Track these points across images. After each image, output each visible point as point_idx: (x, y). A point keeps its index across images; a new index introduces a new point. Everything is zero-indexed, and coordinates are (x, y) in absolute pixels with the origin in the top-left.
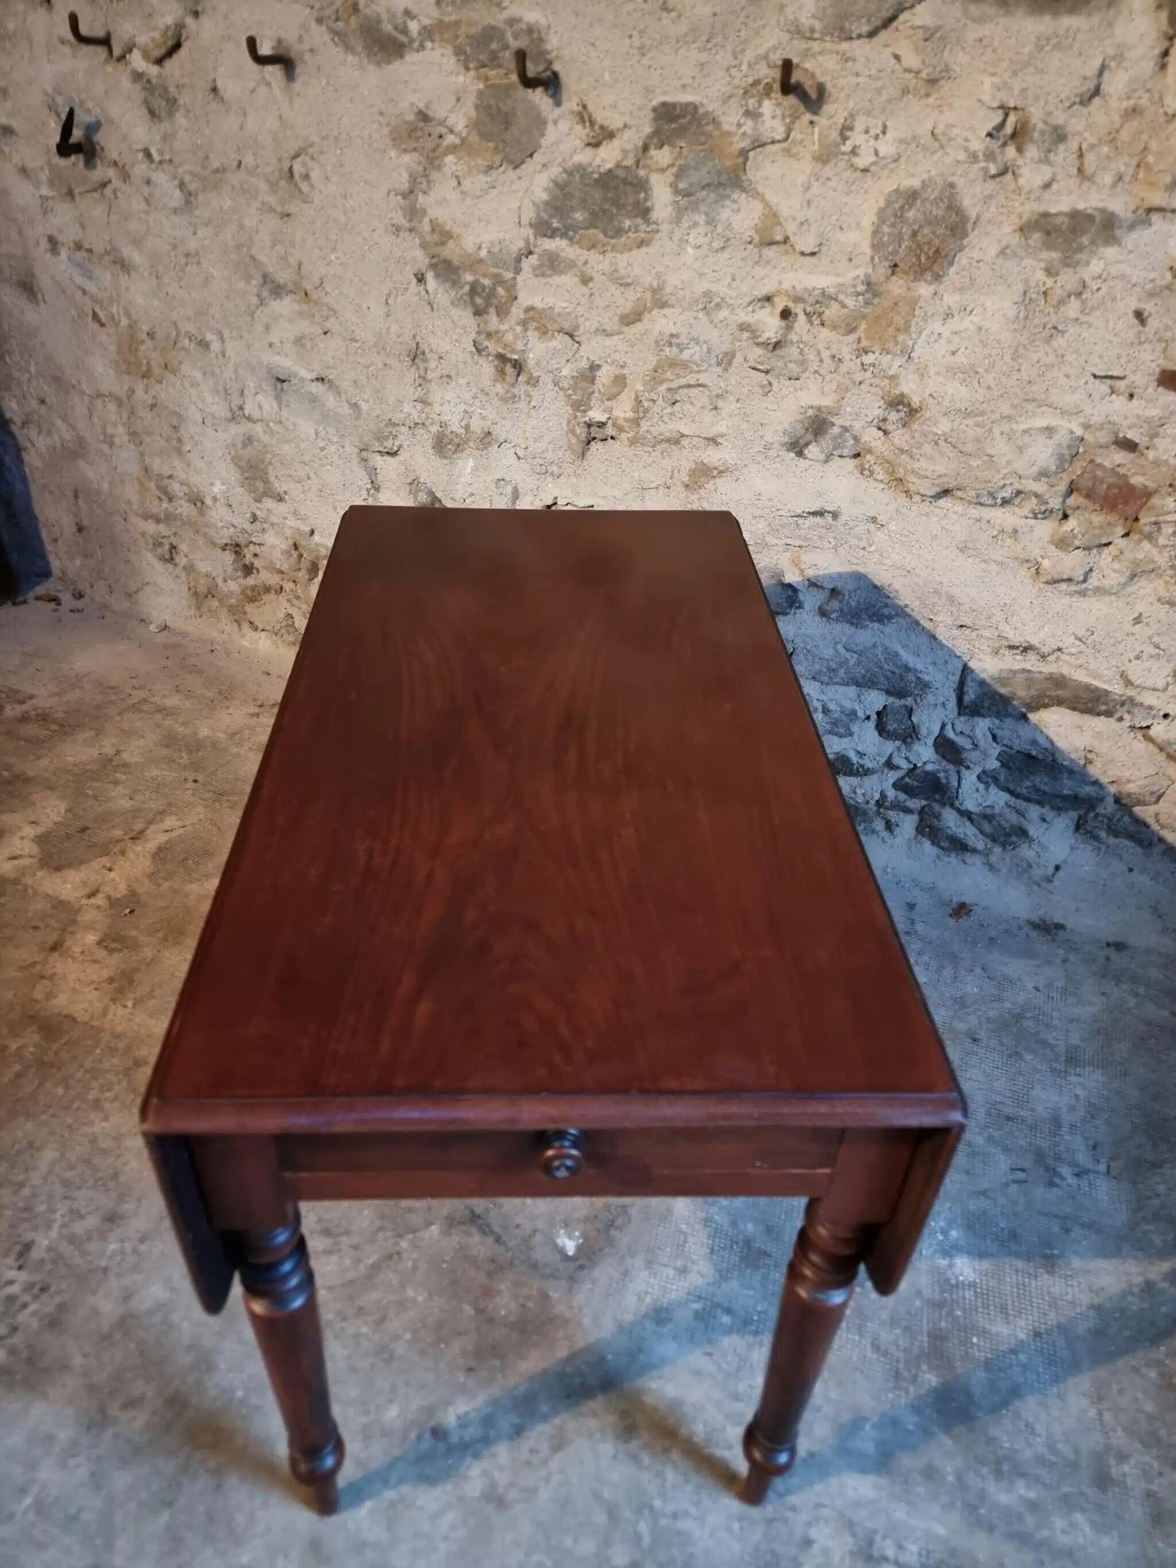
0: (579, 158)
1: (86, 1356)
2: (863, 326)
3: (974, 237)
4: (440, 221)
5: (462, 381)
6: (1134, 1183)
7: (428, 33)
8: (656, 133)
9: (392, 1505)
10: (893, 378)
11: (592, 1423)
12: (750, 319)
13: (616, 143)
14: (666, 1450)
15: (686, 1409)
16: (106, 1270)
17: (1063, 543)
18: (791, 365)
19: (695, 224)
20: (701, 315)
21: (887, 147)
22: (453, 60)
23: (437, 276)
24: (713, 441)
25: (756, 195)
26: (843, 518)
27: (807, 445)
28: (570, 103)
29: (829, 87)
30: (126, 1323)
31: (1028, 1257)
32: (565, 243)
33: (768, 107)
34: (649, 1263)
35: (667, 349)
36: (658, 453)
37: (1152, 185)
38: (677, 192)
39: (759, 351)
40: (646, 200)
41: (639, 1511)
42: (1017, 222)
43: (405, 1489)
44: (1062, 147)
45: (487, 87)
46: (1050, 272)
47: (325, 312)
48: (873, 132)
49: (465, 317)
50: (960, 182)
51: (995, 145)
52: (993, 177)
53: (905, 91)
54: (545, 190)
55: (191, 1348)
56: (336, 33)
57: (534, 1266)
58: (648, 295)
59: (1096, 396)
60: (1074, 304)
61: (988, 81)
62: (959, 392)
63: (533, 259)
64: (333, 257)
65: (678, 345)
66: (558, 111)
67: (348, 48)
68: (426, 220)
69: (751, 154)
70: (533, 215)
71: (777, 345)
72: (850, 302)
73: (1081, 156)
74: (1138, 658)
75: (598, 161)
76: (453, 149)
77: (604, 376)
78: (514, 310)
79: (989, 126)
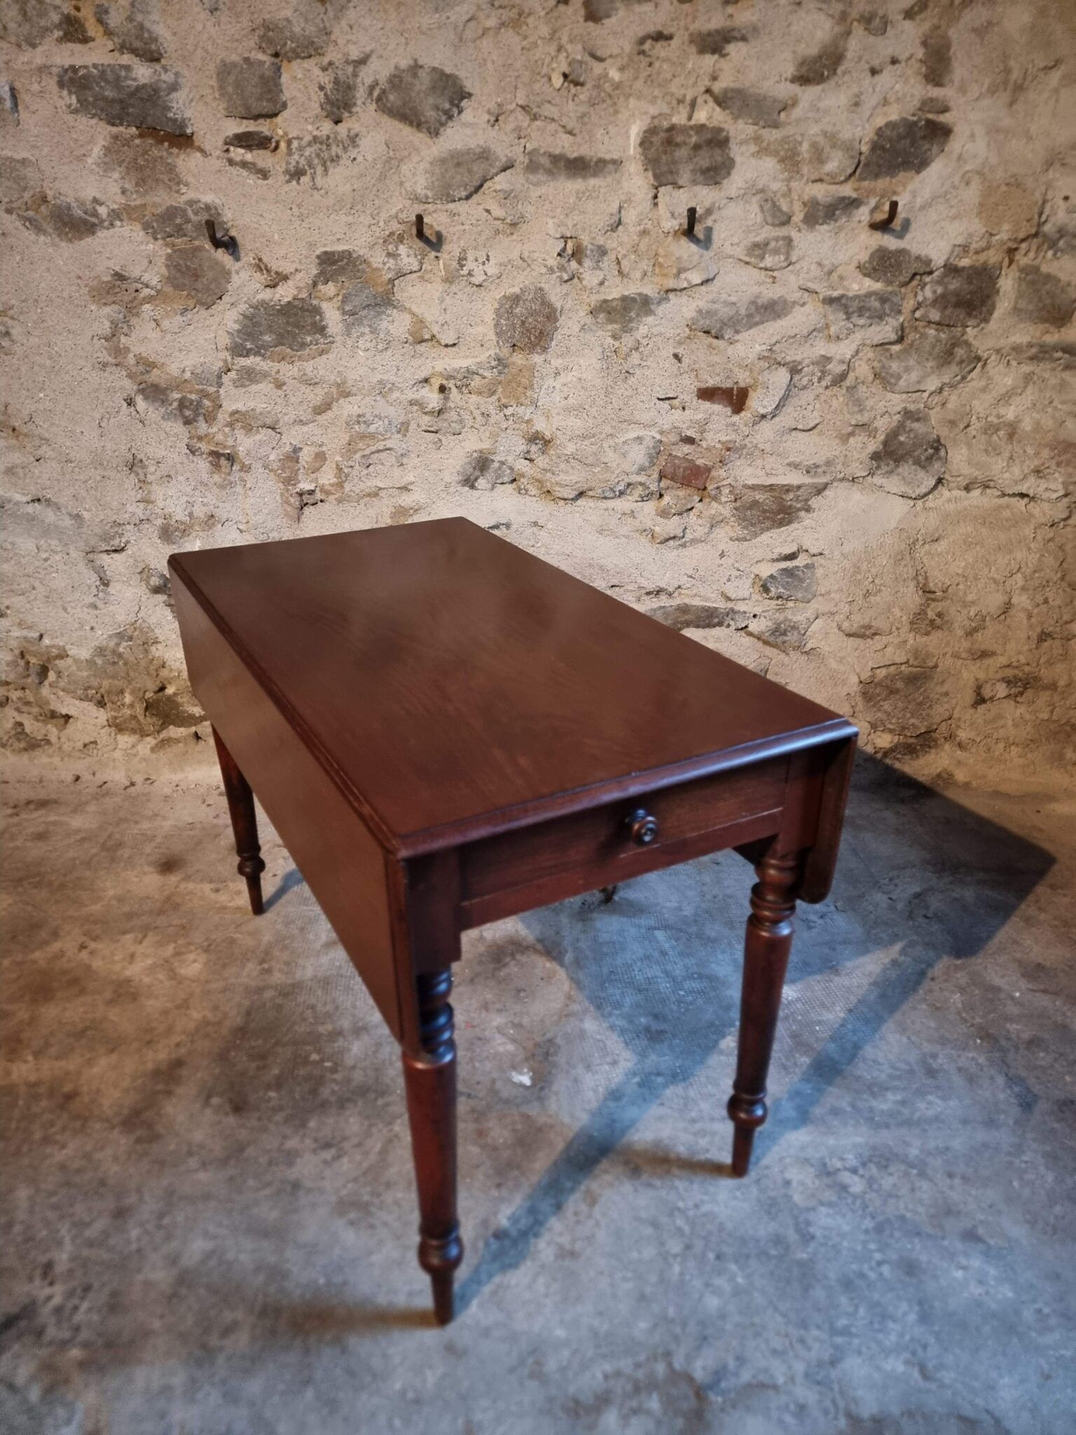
0: (260, 297)
1: (162, 1317)
2: (500, 390)
3: (562, 321)
4: (144, 355)
5: (181, 478)
6: (854, 910)
7: (115, 215)
8: (322, 273)
9: (494, 1293)
10: (528, 422)
11: (608, 1177)
12: (416, 396)
13: (290, 282)
14: (668, 1172)
15: (666, 1142)
16: (139, 1251)
17: (664, 514)
18: (453, 425)
19: (363, 334)
20: (378, 398)
21: (492, 269)
22: (142, 233)
23: (146, 398)
24: (405, 488)
25: (403, 309)
26: (514, 527)
27: (476, 479)
28: (247, 258)
29: (444, 233)
30: (184, 1279)
31: (820, 971)
32: (258, 359)
33: (402, 249)
34: (588, 1068)
35: (357, 427)
36: (362, 506)
37: (665, 275)
38: (344, 313)
39: (427, 418)
40: (321, 321)
41: (671, 1214)
42: (589, 309)
43: (497, 1279)
44: (605, 258)
45: (175, 251)
46: (615, 337)
47: (37, 442)
48: (481, 260)
49: (178, 427)
50: (546, 287)
51: (563, 261)
52: (566, 281)
53: (497, 232)
54: (236, 322)
55: (257, 1270)
56: (30, 220)
57: (507, 1102)
58: (334, 390)
59: (663, 412)
60: (635, 355)
61: (550, 222)
62: (576, 424)
63: (232, 374)
64: (41, 395)
65: (365, 422)
66: (239, 264)
67: (39, 230)
68: (131, 355)
69: (396, 282)
70: (228, 341)
71: (440, 412)
72: (487, 374)
73: (619, 263)
74: (729, 580)
75: (277, 296)
76: (149, 300)
77: (306, 456)
78: (220, 416)
79: (558, 249)
